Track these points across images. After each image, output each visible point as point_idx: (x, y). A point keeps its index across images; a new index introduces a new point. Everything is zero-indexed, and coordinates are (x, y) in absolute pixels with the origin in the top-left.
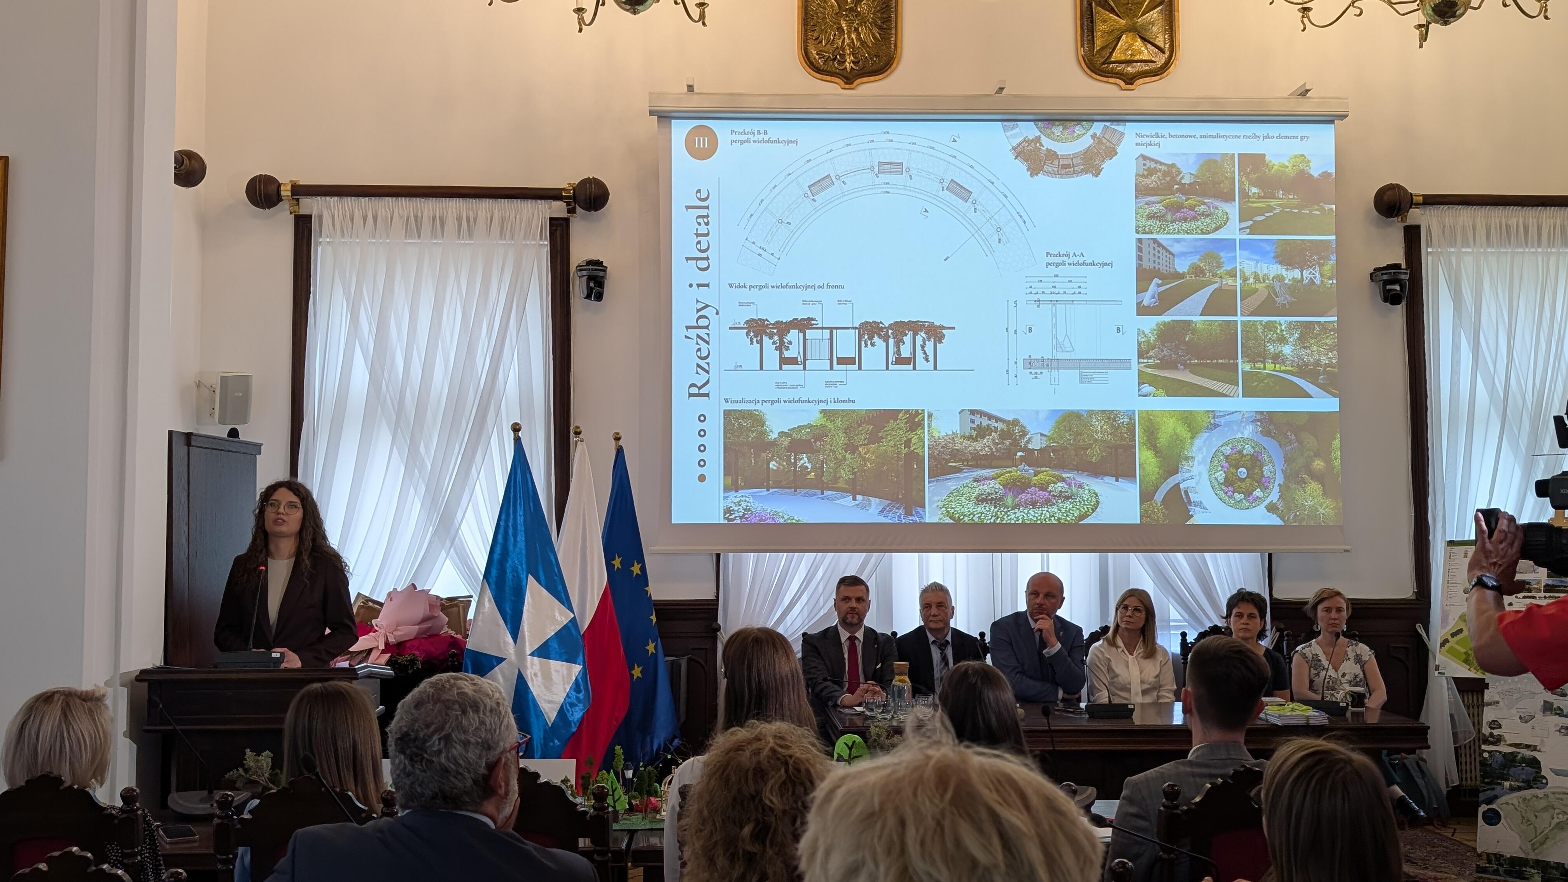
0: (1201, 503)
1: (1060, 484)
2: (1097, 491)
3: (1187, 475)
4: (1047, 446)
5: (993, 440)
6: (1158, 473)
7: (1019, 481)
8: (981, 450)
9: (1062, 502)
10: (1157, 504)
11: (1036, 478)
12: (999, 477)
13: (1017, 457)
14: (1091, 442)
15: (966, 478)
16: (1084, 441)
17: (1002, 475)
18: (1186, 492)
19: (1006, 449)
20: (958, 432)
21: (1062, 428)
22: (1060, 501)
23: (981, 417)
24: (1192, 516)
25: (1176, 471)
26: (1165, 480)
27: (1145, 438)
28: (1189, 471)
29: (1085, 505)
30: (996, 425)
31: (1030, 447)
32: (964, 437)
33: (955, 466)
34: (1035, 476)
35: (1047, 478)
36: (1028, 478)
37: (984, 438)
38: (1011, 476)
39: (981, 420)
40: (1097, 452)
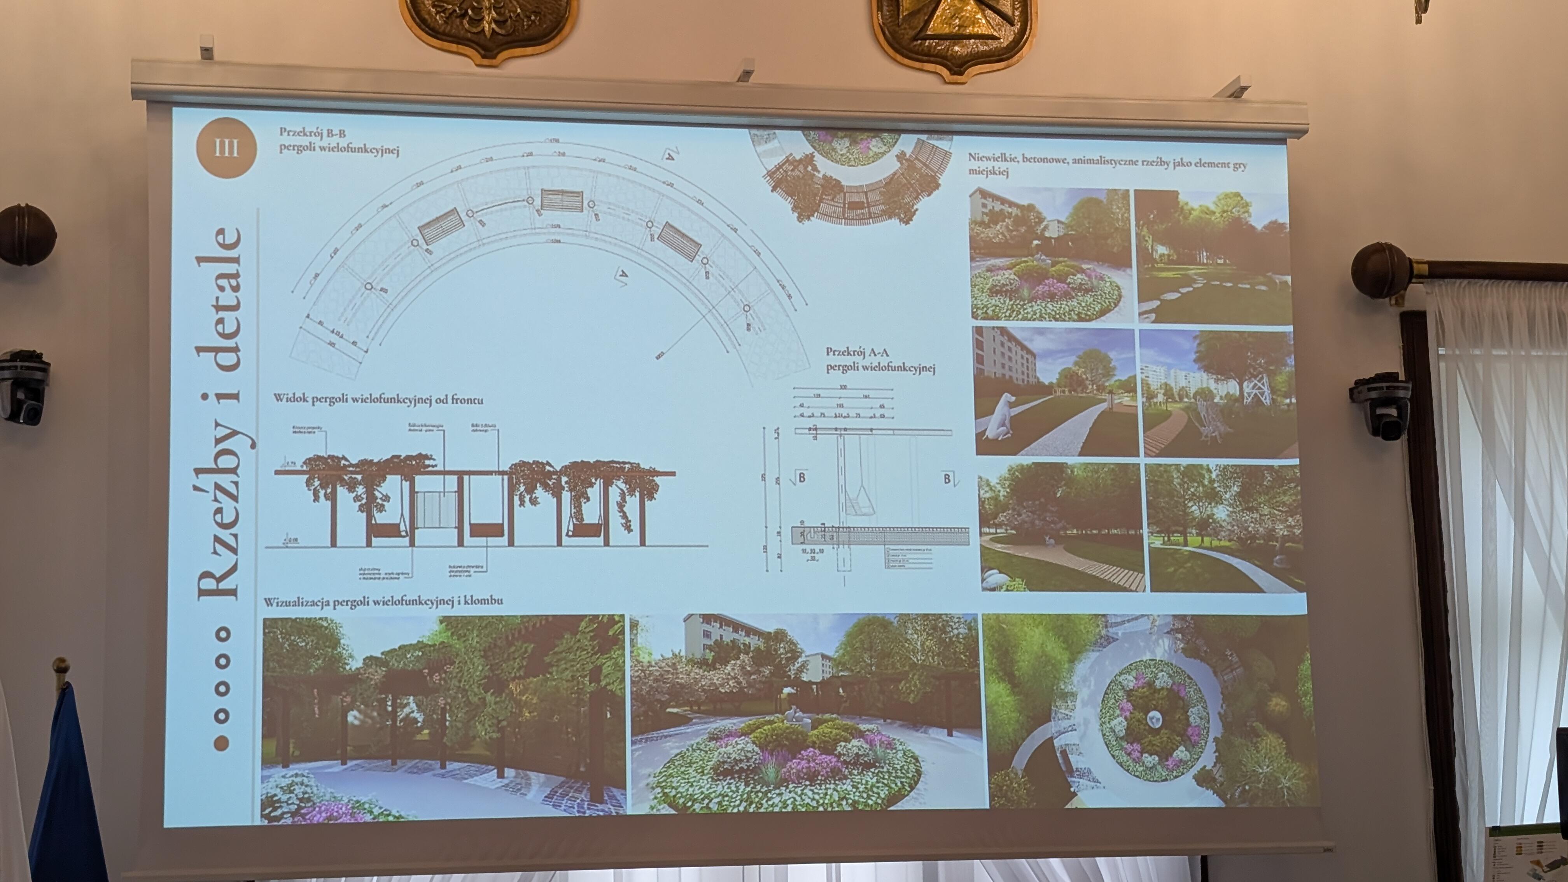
0: (1090, 771)
1: (855, 742)
2: (917, 753)
3: (1065, 724)
4: (833, 677)
5: (743, 668)
6: (1018, 721)
7: (787, 739)
8: (722, 685)
9: (859, 774)
10: (1016, 774)
11: (815, 732)
12: (753, 731)
13: (783, 696)
14: (907, 668)
15: (696, 734)
16: (893, 664)
17: (758, 728)
18: (1064, 753)
19: (764, 683)
20: (683, 653)
21: (858, 645)
22: (855, 772)
23: (721, 627)
24: (1074, 794)
25: (1045, 717)
26: (1030, 732)
27: (994, 661)
28: (1068, 717)
29: (897, 777)
30: (747, 640)
31: (805, 677)
32: (692, 662)
33: (676, 714)
34: (814, 727)
35: (834, 731)
36: (802, 733)
37: (726, 663)
38: (773, 730)
39: (721, 632)
40: (915, 686)
